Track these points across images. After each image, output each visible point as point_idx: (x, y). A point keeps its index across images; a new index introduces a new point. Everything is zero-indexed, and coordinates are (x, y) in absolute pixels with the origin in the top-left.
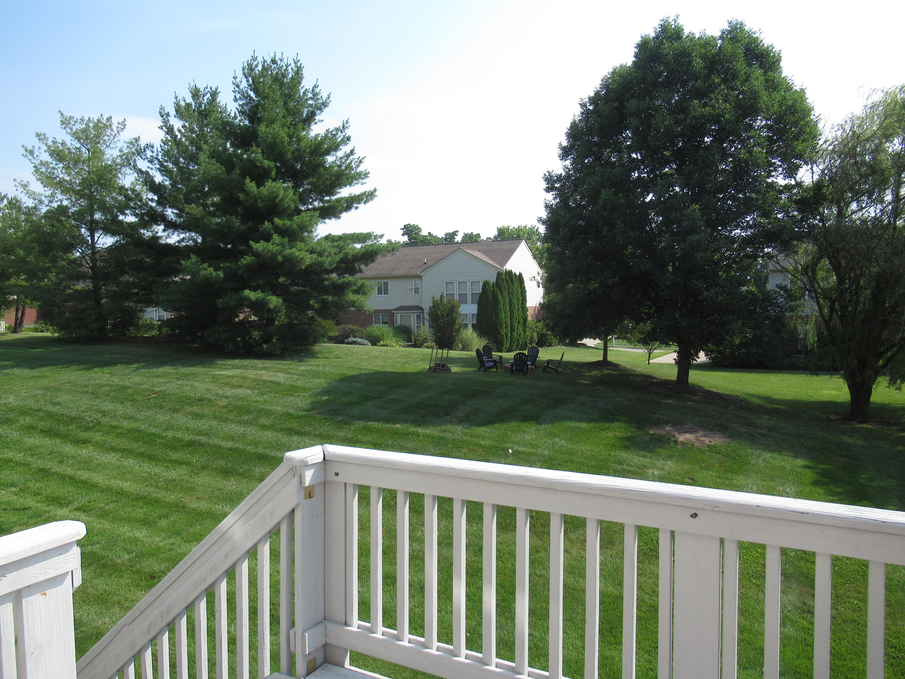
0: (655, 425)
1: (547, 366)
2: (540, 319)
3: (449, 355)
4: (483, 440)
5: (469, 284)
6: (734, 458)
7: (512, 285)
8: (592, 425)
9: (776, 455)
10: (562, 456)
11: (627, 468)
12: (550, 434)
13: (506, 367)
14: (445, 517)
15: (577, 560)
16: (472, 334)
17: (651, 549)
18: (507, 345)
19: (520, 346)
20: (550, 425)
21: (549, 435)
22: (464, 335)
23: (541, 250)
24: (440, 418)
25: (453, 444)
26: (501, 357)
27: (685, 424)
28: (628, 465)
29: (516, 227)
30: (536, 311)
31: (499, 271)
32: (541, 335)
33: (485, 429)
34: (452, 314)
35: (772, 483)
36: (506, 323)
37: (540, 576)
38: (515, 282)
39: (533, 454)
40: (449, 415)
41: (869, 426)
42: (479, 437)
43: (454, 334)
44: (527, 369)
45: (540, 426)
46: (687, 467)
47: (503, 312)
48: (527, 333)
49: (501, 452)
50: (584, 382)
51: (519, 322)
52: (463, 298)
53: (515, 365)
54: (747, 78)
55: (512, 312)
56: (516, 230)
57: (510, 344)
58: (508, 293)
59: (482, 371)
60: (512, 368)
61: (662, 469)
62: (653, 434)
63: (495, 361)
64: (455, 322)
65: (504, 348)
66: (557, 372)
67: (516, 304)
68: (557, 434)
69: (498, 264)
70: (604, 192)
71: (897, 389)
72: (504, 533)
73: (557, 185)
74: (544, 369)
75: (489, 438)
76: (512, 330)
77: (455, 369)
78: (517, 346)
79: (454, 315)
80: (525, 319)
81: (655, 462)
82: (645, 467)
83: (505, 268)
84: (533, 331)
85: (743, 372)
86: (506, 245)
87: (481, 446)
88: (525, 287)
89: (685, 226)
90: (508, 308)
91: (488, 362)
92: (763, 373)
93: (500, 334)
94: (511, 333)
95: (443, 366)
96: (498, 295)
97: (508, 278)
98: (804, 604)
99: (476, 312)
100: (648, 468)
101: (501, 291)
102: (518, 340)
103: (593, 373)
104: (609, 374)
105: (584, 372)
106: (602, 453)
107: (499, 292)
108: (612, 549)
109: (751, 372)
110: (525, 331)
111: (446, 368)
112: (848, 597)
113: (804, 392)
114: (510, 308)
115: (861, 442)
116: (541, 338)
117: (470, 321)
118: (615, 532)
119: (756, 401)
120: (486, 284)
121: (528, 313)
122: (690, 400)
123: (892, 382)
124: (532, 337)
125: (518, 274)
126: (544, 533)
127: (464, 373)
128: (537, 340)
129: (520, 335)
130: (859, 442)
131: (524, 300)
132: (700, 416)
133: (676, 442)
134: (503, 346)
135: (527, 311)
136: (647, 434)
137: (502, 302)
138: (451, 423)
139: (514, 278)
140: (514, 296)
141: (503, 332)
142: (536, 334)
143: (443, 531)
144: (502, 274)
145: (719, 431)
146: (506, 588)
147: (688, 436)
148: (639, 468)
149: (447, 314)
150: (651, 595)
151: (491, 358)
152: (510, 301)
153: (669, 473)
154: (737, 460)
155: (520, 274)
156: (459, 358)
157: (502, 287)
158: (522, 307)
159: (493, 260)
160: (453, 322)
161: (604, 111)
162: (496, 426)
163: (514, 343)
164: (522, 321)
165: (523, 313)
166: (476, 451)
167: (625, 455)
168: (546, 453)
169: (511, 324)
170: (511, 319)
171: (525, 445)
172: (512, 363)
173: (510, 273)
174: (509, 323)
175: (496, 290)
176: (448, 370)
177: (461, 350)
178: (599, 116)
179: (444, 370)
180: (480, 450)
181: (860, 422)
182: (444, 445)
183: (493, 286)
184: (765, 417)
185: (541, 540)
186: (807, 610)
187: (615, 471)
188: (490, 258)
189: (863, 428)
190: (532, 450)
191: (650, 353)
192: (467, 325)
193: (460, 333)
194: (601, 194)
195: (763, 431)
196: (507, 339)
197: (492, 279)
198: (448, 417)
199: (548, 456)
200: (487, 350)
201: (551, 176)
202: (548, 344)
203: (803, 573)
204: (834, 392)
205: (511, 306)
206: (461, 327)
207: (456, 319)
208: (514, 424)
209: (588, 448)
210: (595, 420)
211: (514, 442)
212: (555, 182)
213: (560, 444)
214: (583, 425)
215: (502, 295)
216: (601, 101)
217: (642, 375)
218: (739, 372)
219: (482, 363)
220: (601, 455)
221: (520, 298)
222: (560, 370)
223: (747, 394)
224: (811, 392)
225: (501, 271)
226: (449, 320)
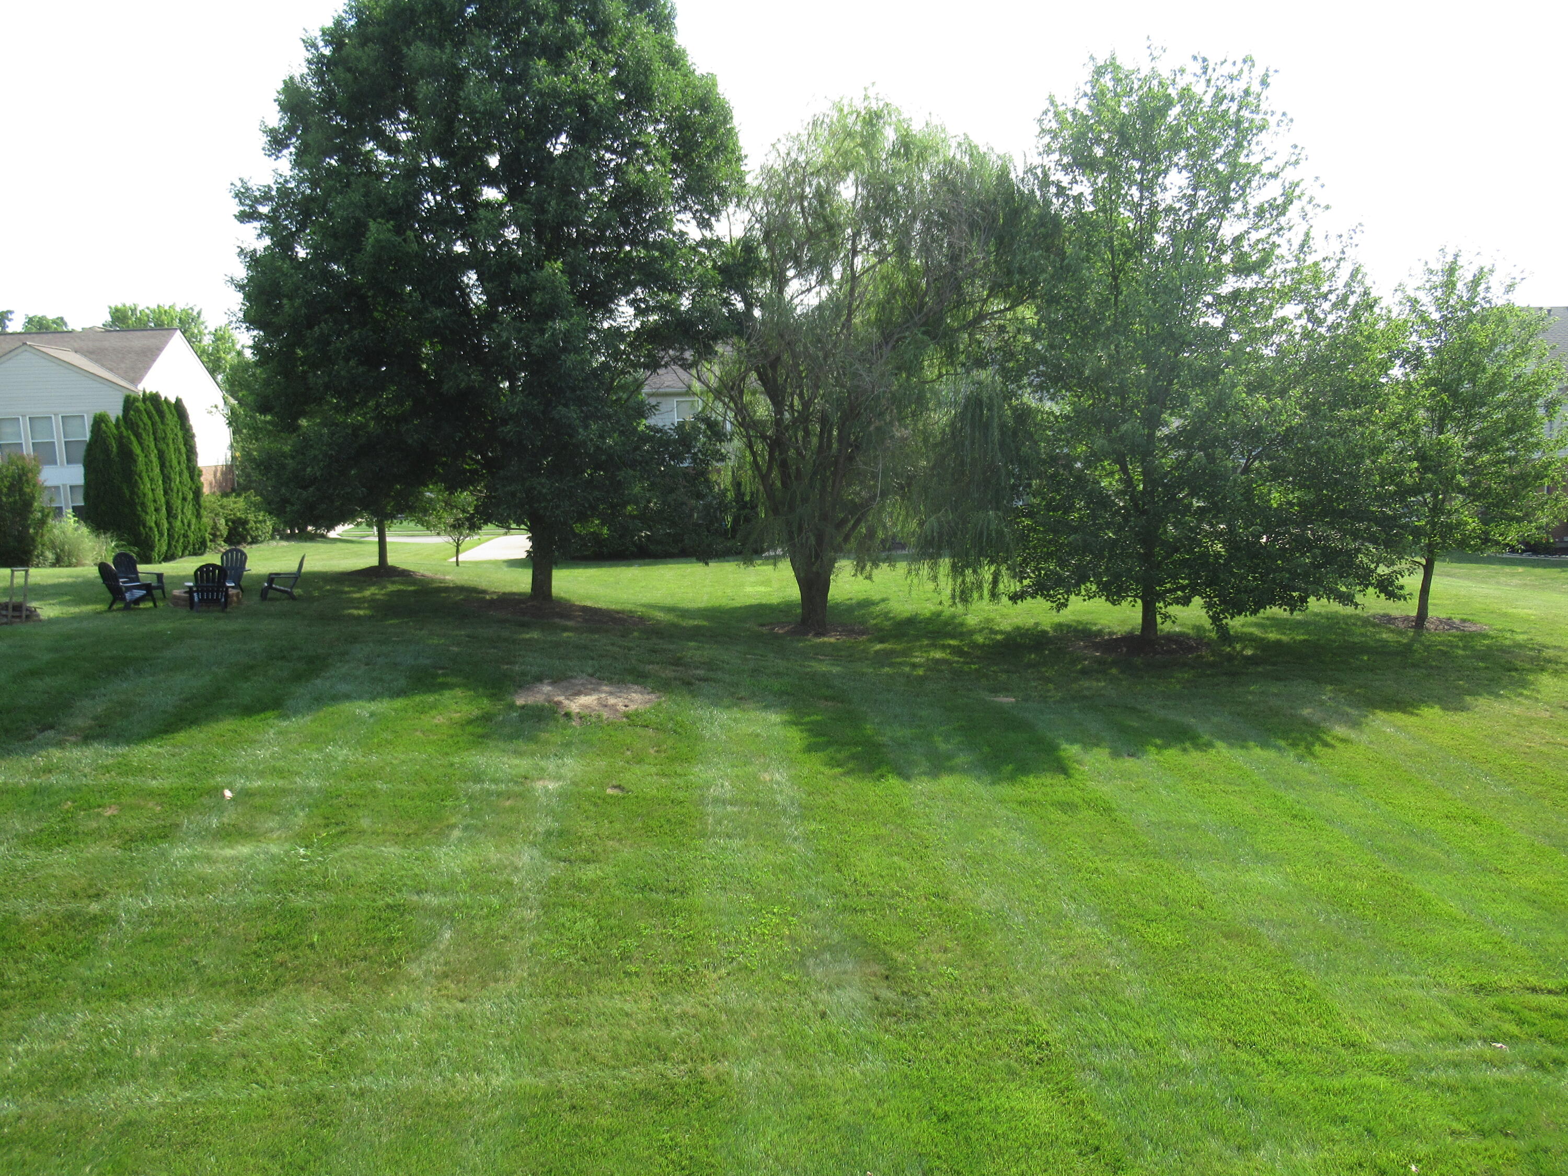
0: (520, 687)
1: (270, 587)
2: (229, 490)
3: (31, 580)
4: (155, 778)
5: (57, 423)
6: (675, 732)
7: (163, 423)
8: (399, 703)
9: (736, 713)
10: (352, 785)
11: (493, 787)
12: (315, 739)
13: (175, 597)
14: (80, 1000)
15: (439, 1027)
16: (76, 529)
17: (585, 960)
18: (162, 546)
19: (190, 547)
20: (308, 718)
21: (312, 742)
22: (56, 531)
23: (211, 354)
24: (29, 738)
25: (74, 801)
26: (160, 576)
27: (572, 677)
28: (494, 781)
29: (153, 306)
30: (219, 474)
31: (128, 393)
32: (233, 522)
33: (155, 750)
34: (21, 489)
35: (750, 769)
36: (155, 501)
37: (362, 1094)
38: (168, 416)
39: (284, 791)
40: (51, 727)
41: (832, 640)
42: (140, 770)
43: (31, 531)
44: (227, 596)
45: (285, 724)
46: (602, 764)
47: (147, 480)
48: (205, 520)
49: (205, 800)
50: (355, 612)
51: (184, 499)
52: (45, 453)
53: (197, 591)
54: (629, 35)
55: (167, 479)
56: (153, 312)
57: (169, 544)
58: (155, 439)
59: (119, 610)
60: (192, 598)
61: (558, 778)
62: (523, 707)
63: (148, 587)
64: (31, 505)
65: (155, 555)
66: (292, 597)
67: (175, 463)
68: (331, 736)
69: (124, 378)
70: (372, 225)
71: (866, 578)
72: (249, 1004)
73: (264, 209)
74: (264, 594)
75: (169, 770)
76: (170, 515)
77: (47, 611)
78: (185, 548)
79: (27, 490)
80: (197, 493)
81: (543, 763)
82: (526, 778)
83: (140, 387)
84: (217, 515)
85: (617, 566)
86: (137, 340)
87: (151, 794)
88: (190, 426)
89: (541, 304)
90: (157, 470)
91: (129, 589)
92: (648, 565)
93: (144, 526)
94: (170, 523)
95: (18, 608)
96: (131, 443)
97: (152, 408)
98: (877, 999)
99: (80, 481)
100: (532, 780)
101: (138, 436)
102: (185, 536)
103: (367, 593)
104: (398, 591)
105: (349, 592)
106: (435, 762)
107: (133, 438)
108: (506, 979)
109: (631, 565)
110: (198, 516)
111: (24, 613)
112: (934, 964)
113: (720, 594)
114: (162, 471)
115: (839, 669)
116: (235, 529)
117: (68, 502)
118: (504, 937)
119: (660, 615)
120: (99, 422)
121: (202, 479)
122: (566, 629)
123: (860, 567)
124: (215, 527)
125: (173, 401)
126: (347, 979)
127: (75, 618)
128: (225, 533)
129: (189, 525)
130: (835, 670)
131: (191, 452)
132: (592, 659)
133: (567, 715)
134: (152, 550)
135: (200, 475)
136: (512, 706)
137: (141, 459)
138: (60, 744)
139: (165, 407)
140: (168, 445)
141: (151, 520)
142: (223, 521)
143: (80, 1043)
144: (136, 400)
145: (636, 683)
146: (283, 1154)
147: (584, 700)
148: (516, 783)
149: (9, 488)
150: (614, 1068)
151: (137, 580)
152: (161, 456)
153: (575, 784)
154: (680, 734)
155: (179, 402)
156: (54, 586)
157: (138, 426)
158: (188, 468)
159: (111, 370)
160: (27, 504)
161: (358, 59)
162: (181, 736)
163: (177, 541)
164: (190, 496)
165: (192, 479)
166: (139, 807)
167: (479, 759)
168: (313, 783)
169: (168, 503)
170: (166, 493)
171: (261, 774)
172: (190, 588)
173: (154, 399)
174: (163, 500)
175: (125, 433)
176: (31, 615)
177: (53, 565)
178: (349, 70)
179: (20, 617)
180: (151, 805)
181: (819, 635)
182: (51, 805)
183: (117, 426)
184: (692, 644)
185: (345, 1000)
186: (885, 1011)
187: (470, 798)
188: (103, 366)
189: (824, 643)
190: (281, 783)
191: (458, 545)
192: (60, 509)
193: (45, 529)
194: (368, 230)
195: (701, 672)
196: (161, 535)
197: (115, 411)
198: (50, 733)
199: (320, 790)
200: (125, 564)
201: (247, 189)
202: (249, 539)
203: (855, 937)
204: (762, 589)
205: (163, 466)
206: (48, 515)
207: (33, 498)
208: (226, 726)
209: (403, 757)
210: (401, 693)
211: (235, 772)
212: (257, 201)
213: (340, 758)
214: (383, 706)
215: (141, 444)
216: (350, 39)
217: (461, 589)
218: (611, 566)
219: (117, 593)
220: (433, 767)
221: (183, 450)
222: (297, 591)
223: (643, 605)
224: (729, 591)
225: (133, 395)
226: (15, 502)
